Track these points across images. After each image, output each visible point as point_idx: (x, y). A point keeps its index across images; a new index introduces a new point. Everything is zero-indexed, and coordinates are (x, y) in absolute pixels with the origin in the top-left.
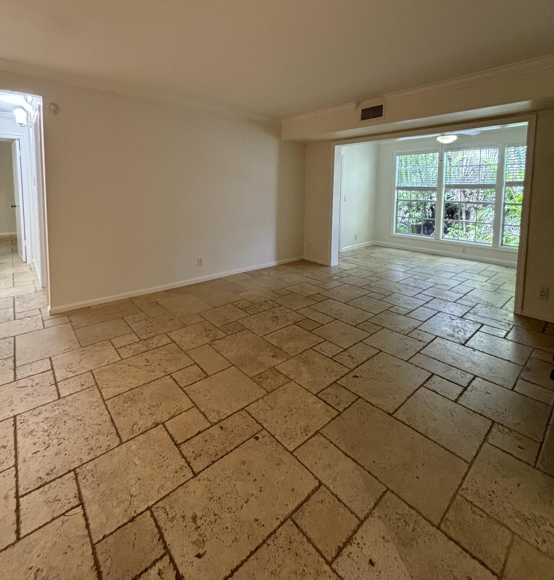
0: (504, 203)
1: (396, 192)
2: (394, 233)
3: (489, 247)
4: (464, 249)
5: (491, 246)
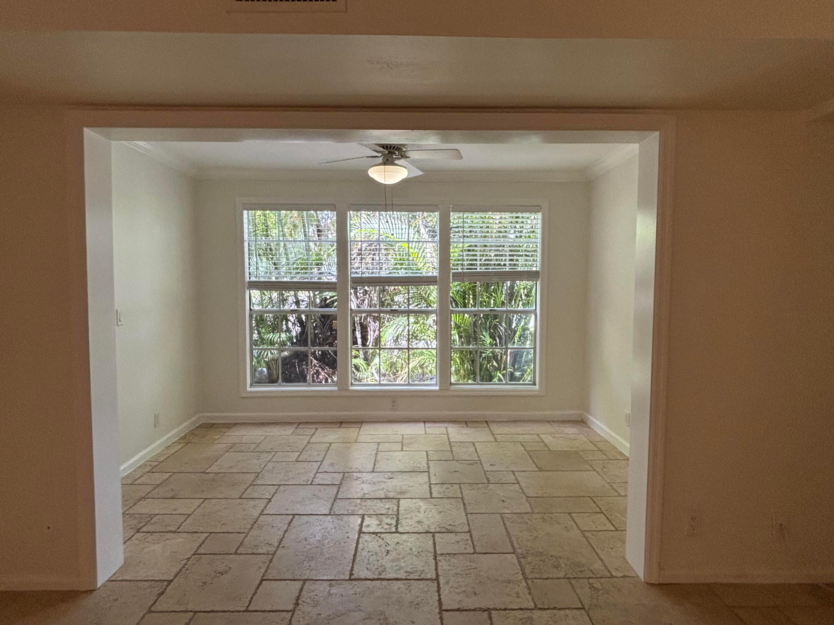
2: (249, 389)
3: (435, 391)
4: (394, 402)
5: (437, 388)
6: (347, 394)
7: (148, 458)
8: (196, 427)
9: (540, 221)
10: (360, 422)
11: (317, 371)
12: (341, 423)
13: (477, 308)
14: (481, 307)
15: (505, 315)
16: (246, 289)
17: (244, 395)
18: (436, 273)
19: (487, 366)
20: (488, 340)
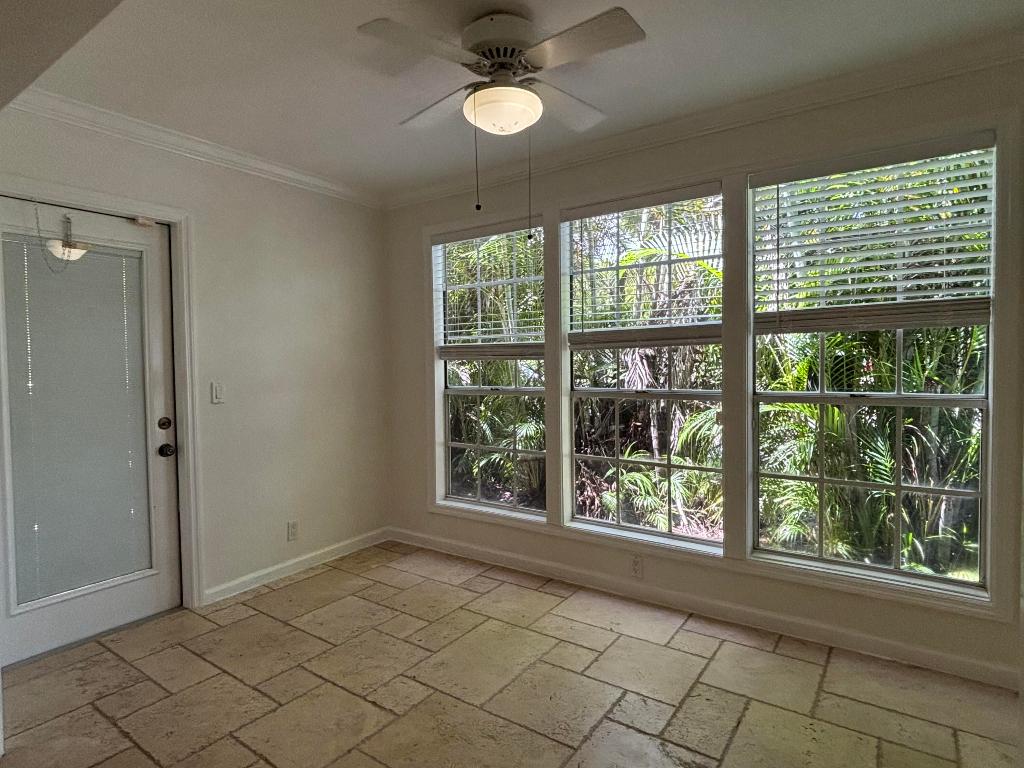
0: (755, 393)
1: (439, 365)
2: (440, 501)
3: (714, 557)
4: (636, 563)
5: (720, 552)
6: (557, 532)
7: (266, 582)
8: (375, 546)
9: (992, 170)
10: (576, 587)
11: (583, 483)
12: (550, 580)
13: (818, 392)
14: (908, 389)
15: (937, 410)
16: (436, 356)
17: (434, 510)
18: (714, 319)
19: (884, 517)
20: (886, 462)
